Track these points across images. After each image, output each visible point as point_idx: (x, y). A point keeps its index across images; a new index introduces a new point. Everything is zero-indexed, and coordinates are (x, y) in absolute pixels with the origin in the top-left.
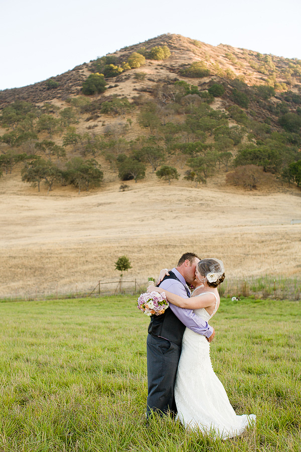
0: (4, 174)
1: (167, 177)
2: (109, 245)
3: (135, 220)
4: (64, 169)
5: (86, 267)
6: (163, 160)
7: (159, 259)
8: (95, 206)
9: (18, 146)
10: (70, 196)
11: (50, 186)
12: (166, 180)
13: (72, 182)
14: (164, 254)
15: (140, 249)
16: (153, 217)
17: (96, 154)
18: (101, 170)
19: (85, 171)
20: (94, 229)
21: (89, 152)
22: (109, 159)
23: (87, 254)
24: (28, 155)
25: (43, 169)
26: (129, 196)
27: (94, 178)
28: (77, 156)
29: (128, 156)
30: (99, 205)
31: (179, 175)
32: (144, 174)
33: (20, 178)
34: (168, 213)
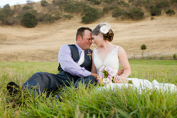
0: (105, 15)
1: (170, 14)
2: (141, 41)
3: (155, 31)
4: (128, 12)
5: (131, 49)
6: (169, 7)
7: (160, 46)
8: (140, 26)
9: (110, 4)
10: (131, 23)
11: (123, 19)
12: (170, 15)
13: (132, 17)
14: (162, 44)
15: (153, 42)
16: (163, 30)
17: (141, 6)
18: (143, 12)
19: (137, 12)
20: (138, 35)
21: (138, 5)
22: (146, 7)
23: (132, 44)
24: (115, 7)
25: (120, 12)
26: (154, 22)
27: (140, 15)
28: (134, 7)
29: (154, 6)
30: (142, 26)
31: (175, 13)
32: (161, 13)
33: (111, 16)
34: (169, 29)
